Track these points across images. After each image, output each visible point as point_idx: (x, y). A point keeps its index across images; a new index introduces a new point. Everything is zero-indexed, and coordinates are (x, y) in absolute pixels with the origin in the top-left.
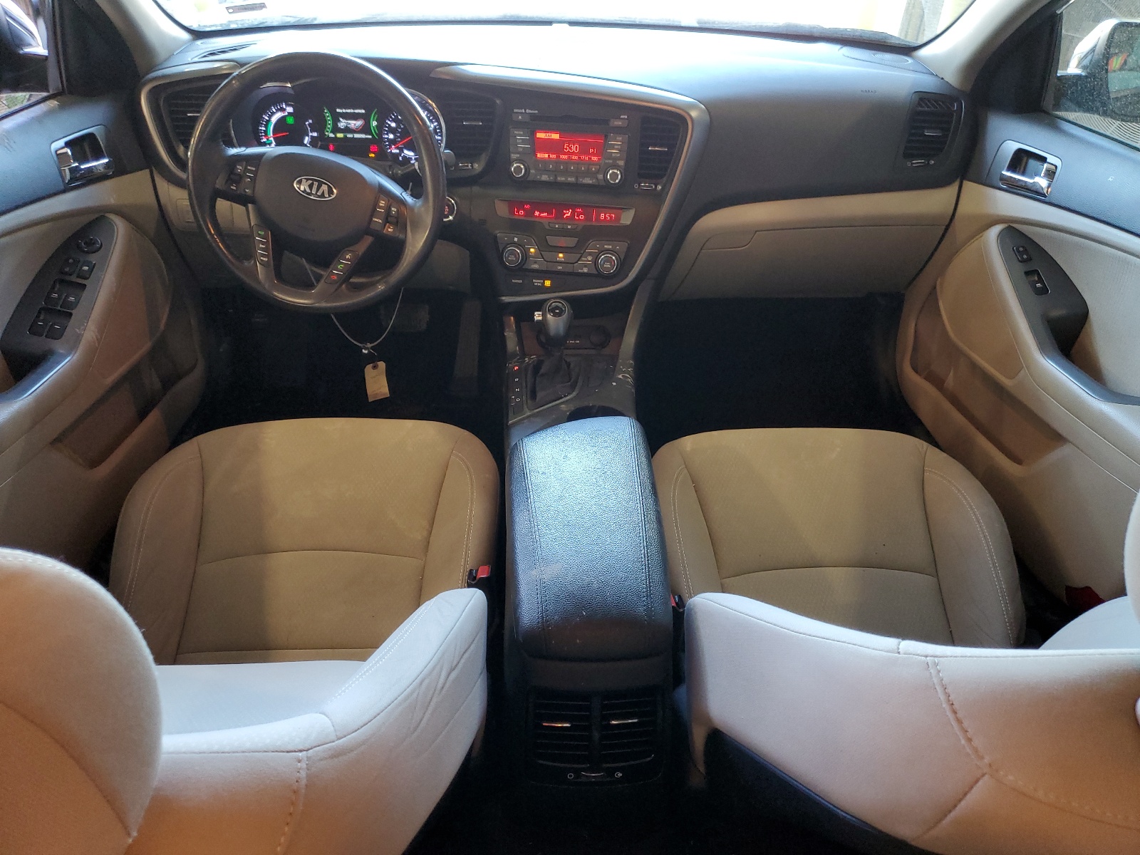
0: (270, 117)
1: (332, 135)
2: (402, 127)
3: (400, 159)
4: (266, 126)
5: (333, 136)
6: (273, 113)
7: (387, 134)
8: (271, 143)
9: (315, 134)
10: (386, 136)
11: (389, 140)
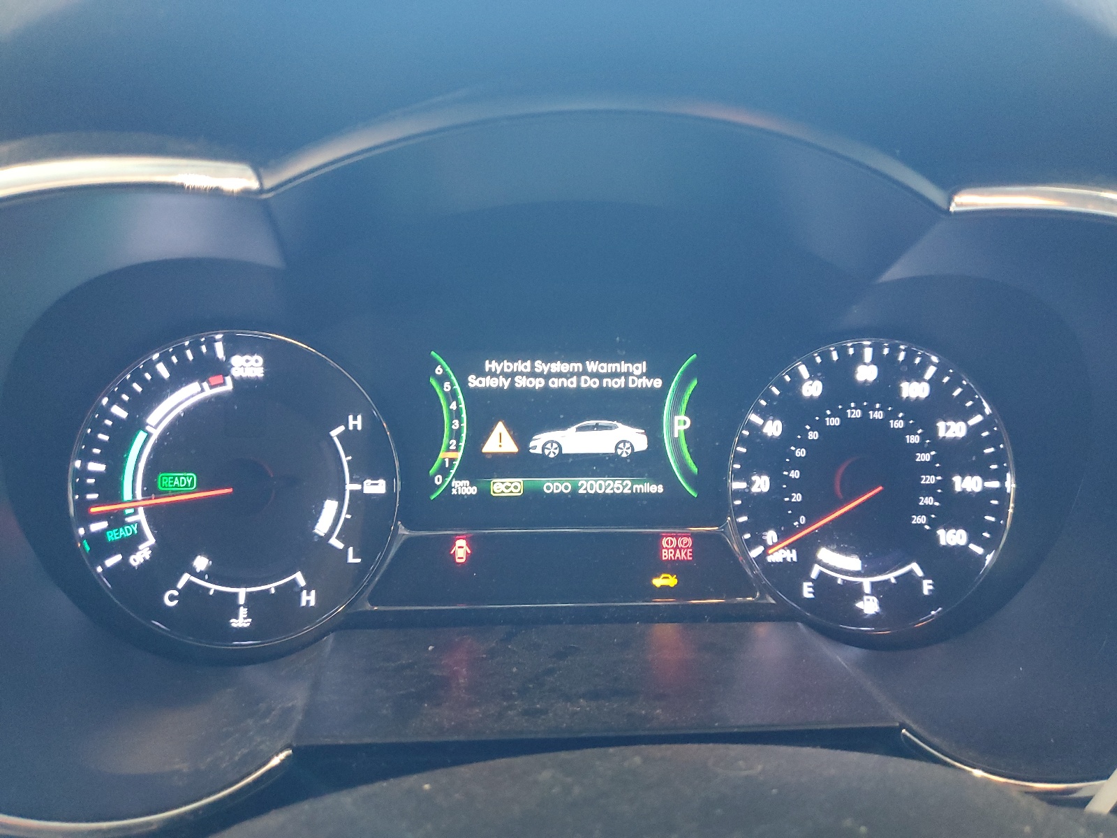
0: (141, 407)
1: (464, 488)
2: (813, 435)
3: (807, 591)
4: (115, 455)
5: (473, 491)
6: (158, 390)
7: (744, 475)
8: (139, 538)
9: (375, 487)
10: (738, 485)
11: (751, 501)
